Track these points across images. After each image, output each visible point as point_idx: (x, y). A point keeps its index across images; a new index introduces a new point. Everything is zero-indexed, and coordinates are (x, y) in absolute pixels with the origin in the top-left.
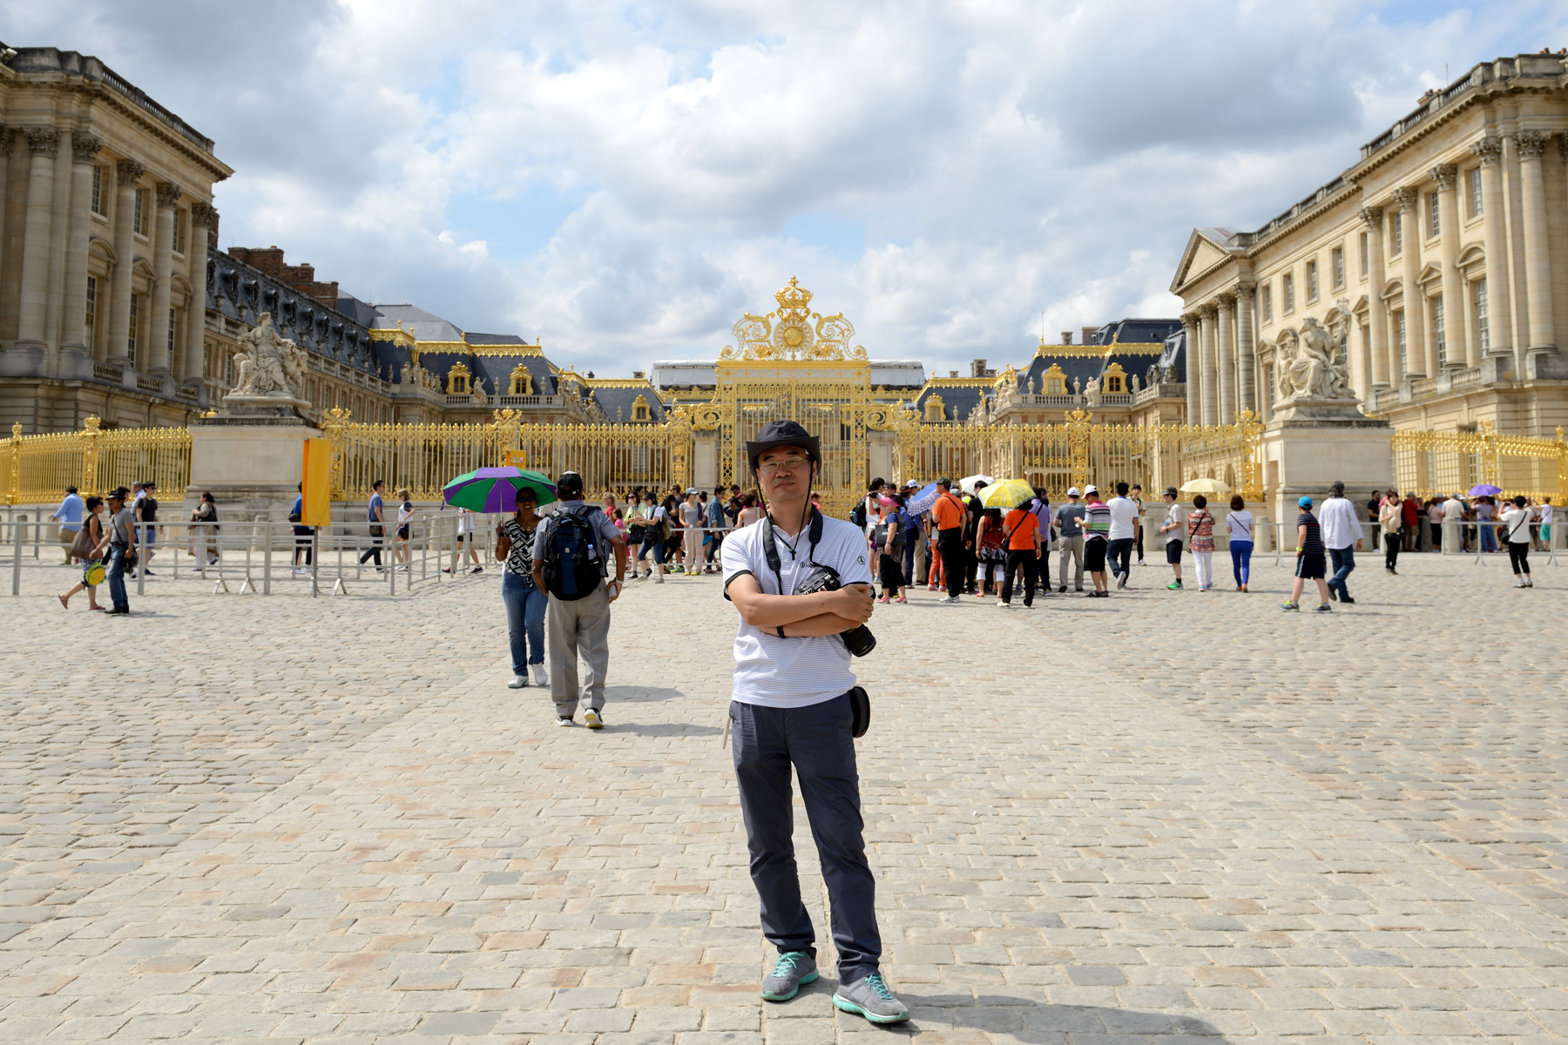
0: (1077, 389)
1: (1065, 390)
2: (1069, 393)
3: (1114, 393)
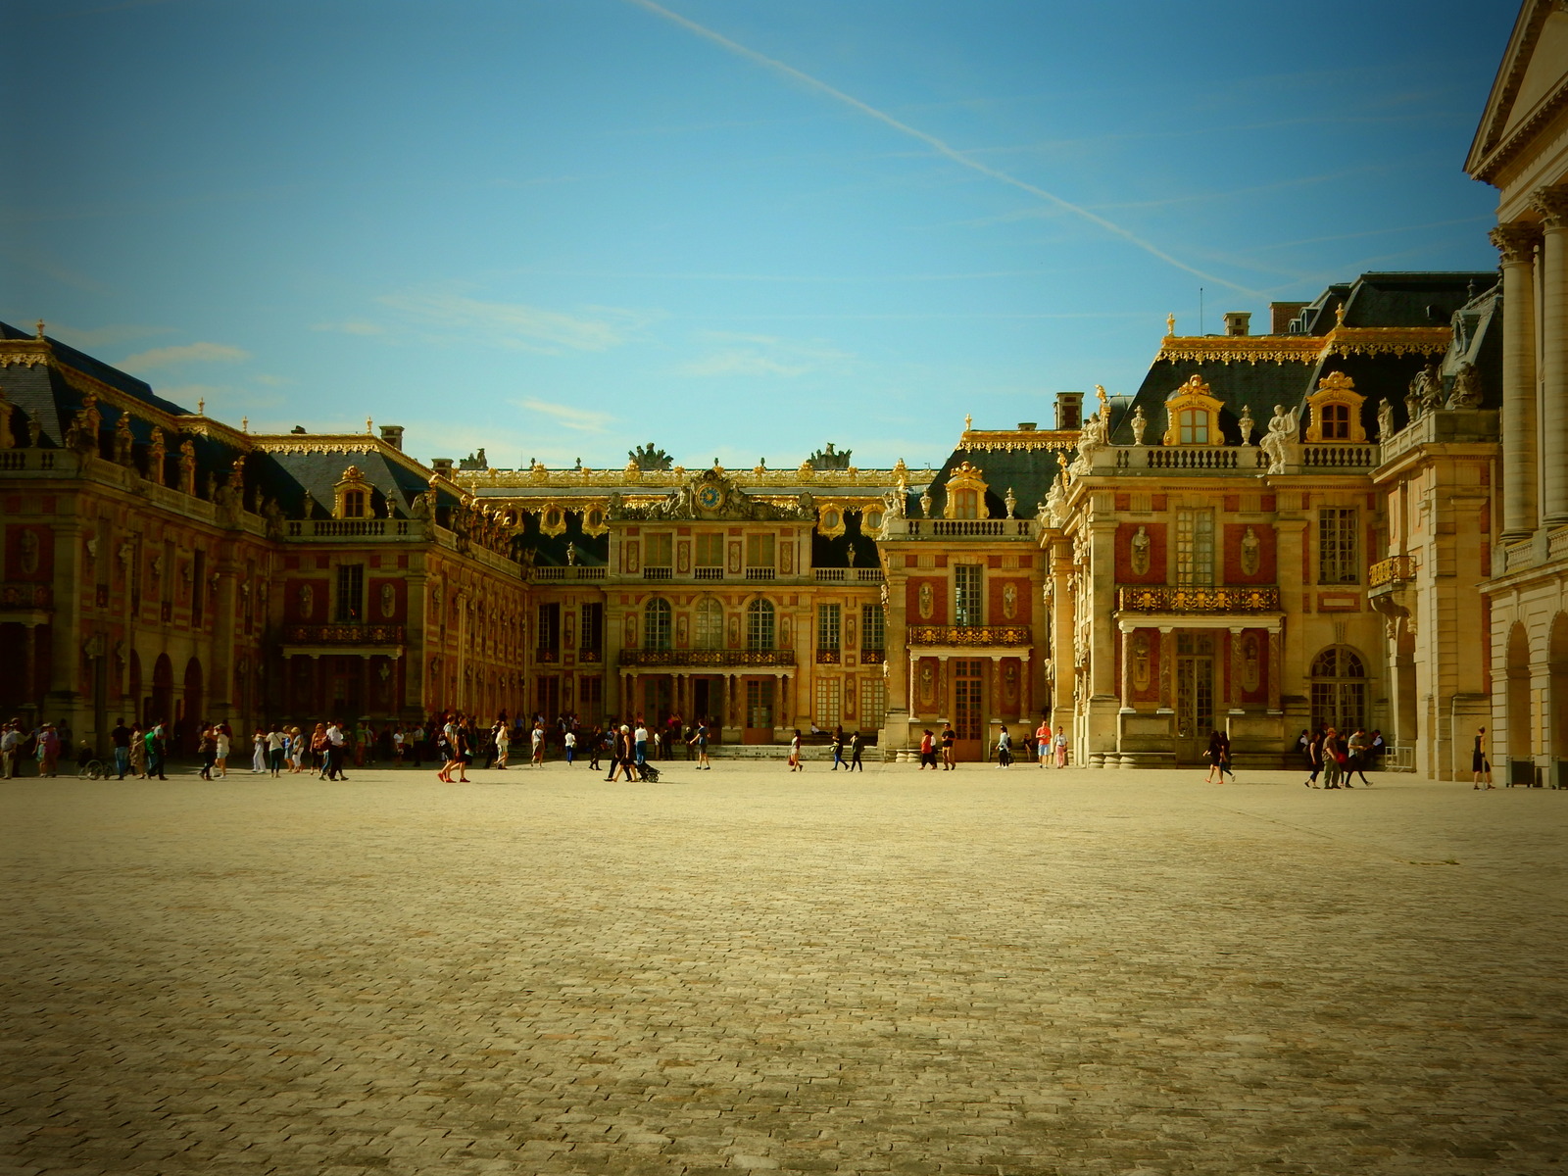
0: (1245, 432)
1: (1217, 435)
2: (1227, 443)
3: (1336, 444)
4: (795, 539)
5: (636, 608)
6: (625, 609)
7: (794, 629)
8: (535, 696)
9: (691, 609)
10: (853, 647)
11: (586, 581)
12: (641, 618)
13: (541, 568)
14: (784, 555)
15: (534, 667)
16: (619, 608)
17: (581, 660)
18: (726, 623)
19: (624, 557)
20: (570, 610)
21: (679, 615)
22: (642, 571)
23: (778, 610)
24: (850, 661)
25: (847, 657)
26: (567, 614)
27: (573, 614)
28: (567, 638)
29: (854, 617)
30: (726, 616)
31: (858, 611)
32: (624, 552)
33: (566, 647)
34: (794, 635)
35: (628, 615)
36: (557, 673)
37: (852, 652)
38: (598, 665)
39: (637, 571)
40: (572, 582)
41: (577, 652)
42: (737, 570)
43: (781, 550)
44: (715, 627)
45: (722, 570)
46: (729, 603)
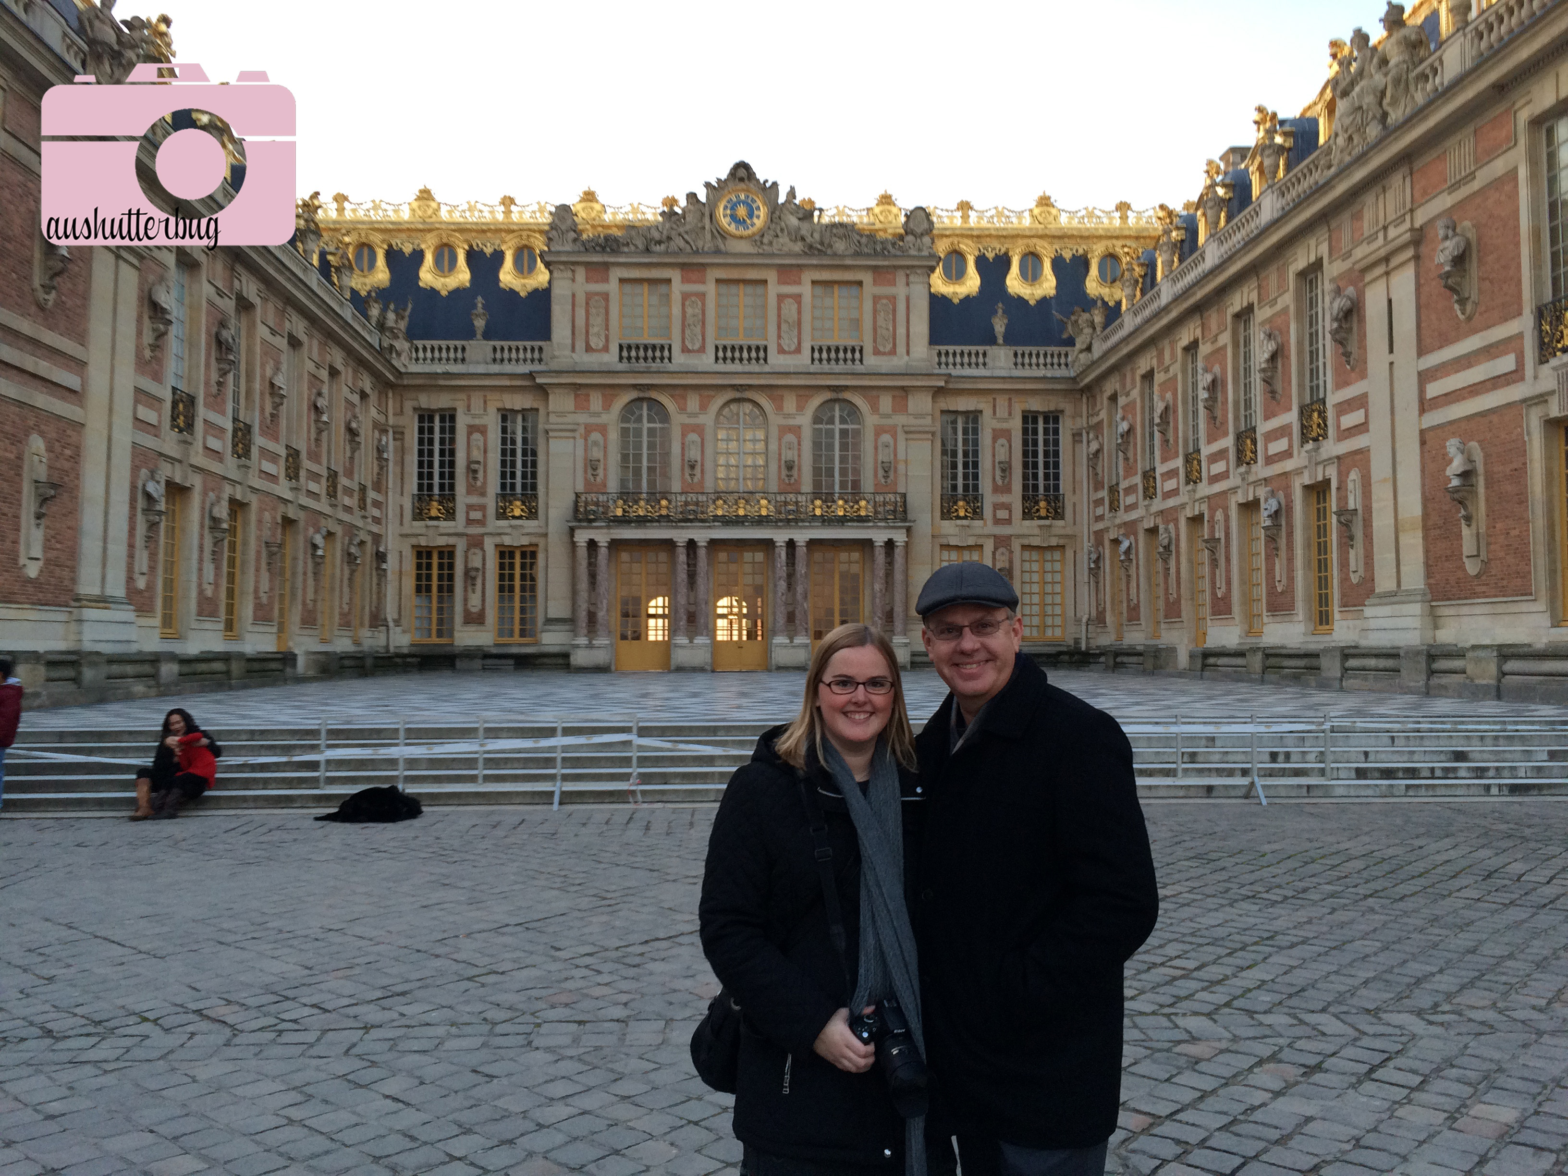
4: (900, 290)
5: (604, 418)
6: (582, 418)
7: (901, 455)
8: (409, 583)
9: (707, 419)
10: (1007, 489)
11: (508, 368)
12: (614, 435)
13: (420, 343)
14: (881, 322)
15: (406, 530)
16: (570, 418)
17: (502, 515)
18: (773, 446)
19: (580, 322)
20: (477, 422)
21: (686, 429)
22: (614, 349)
23: (871, 420)
24: (1002, 514)
25: (996, 507)
26: (472, 429)
27: (482, 430)
28: (472, 472)
29: (1006, 434)
30: (774, 432)
31: (1016, 425)
32: (581, 313)
33: (471, 490)
34: (901, 467)
35: (589, 429)
36: (451, 541)
37: (1004, 499)
38: (531, 525)
39: (606, 349)
40: (481, 369)
41: (491, 502)
42: (793, 348)
43: (875, 312)
44: (754, 454)
45: (765, 349)
46: (779, 408)
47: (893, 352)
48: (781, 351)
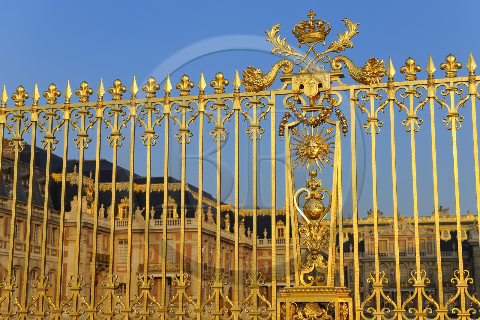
4: (432, 241)
7: (434, 274)
9: (395, 267)
18: (408, 272)
19: (370, 249)
20: (351, 268)
23: (428, 267)
26: (350, 270)
28: (351, 278)
30: (408, 270)
32: (370, 247)
34: (434, 277)
40: (352, 258)
42: (411, 253)
43: (428, 246)
44: (405, 274)
45: (406, 253)
46: (409, 265)
47: (432, 253)
48: (409, 254)
